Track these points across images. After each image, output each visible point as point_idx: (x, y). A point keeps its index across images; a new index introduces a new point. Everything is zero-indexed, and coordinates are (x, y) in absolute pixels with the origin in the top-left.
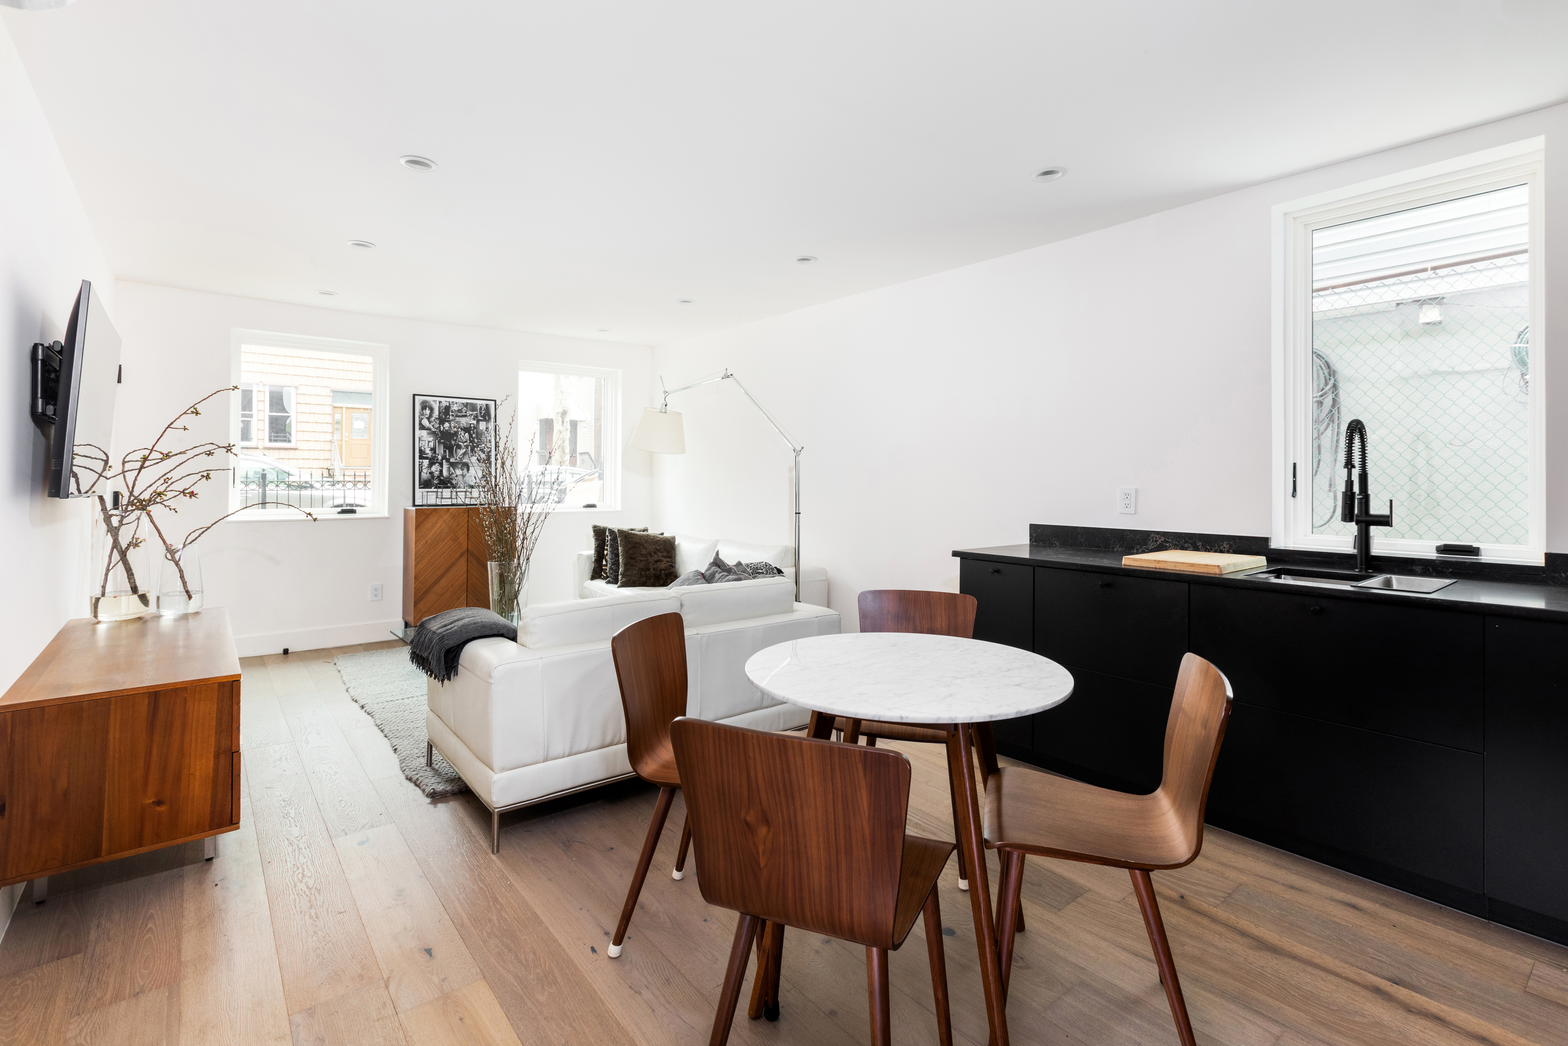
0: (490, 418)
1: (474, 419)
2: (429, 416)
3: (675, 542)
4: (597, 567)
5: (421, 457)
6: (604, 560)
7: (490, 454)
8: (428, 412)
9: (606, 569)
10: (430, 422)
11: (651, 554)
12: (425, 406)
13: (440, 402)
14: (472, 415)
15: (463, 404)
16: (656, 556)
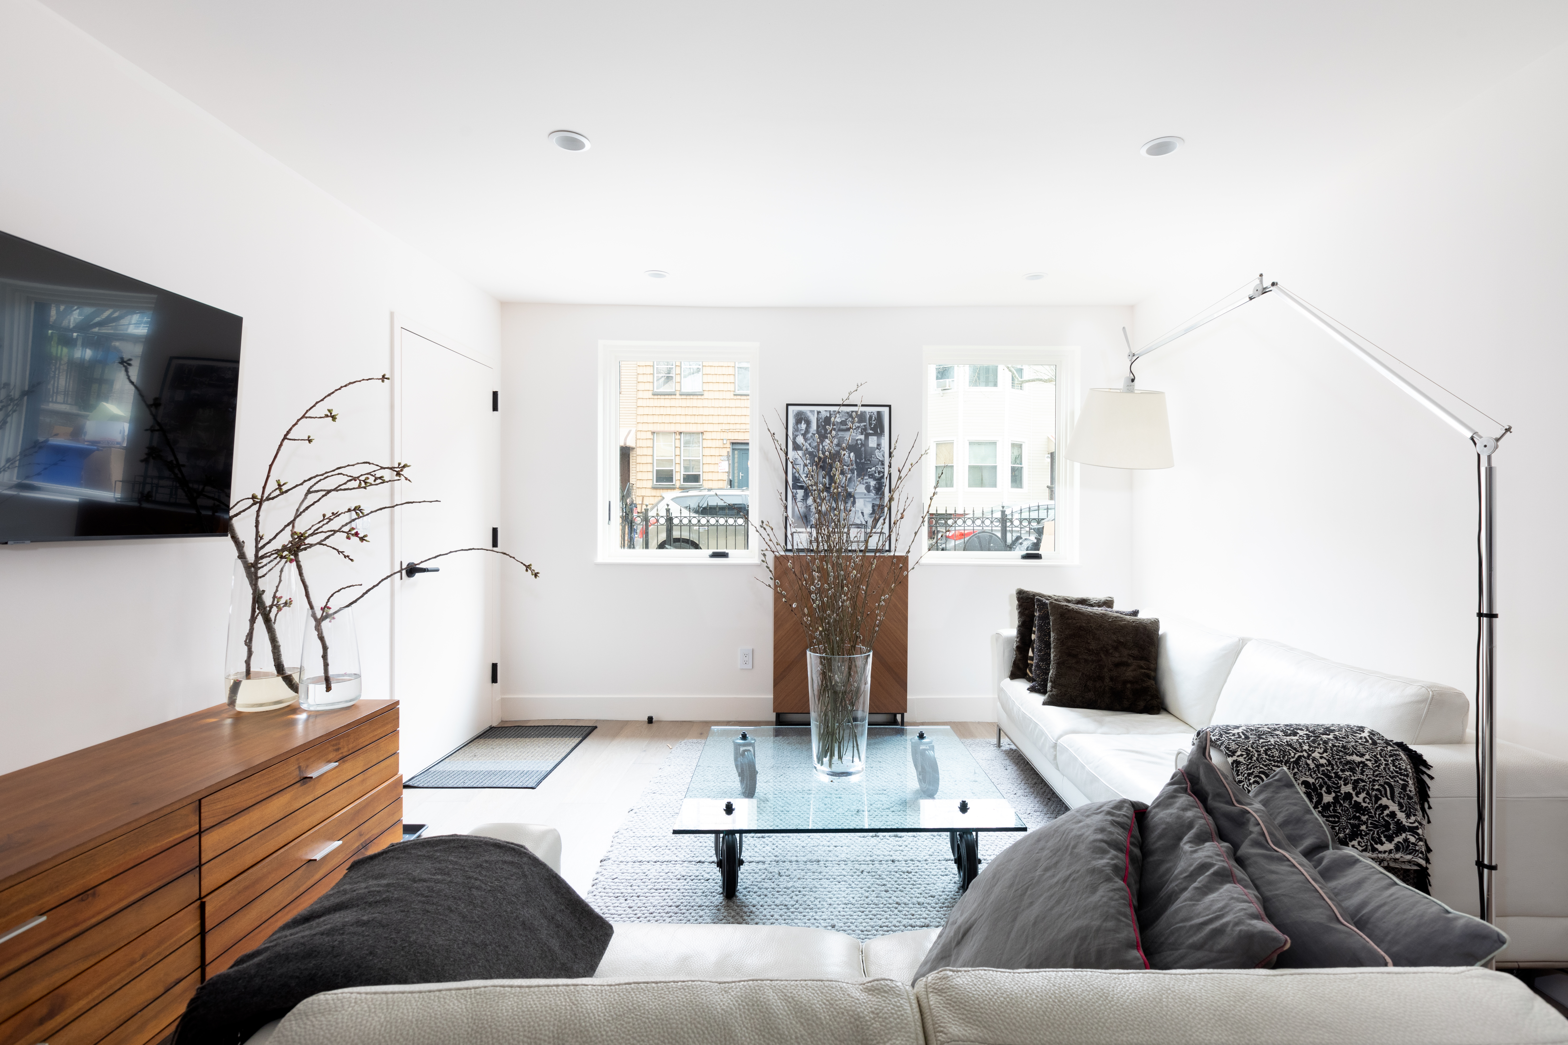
0: (882, 431)
1: (862, 434)
2: (805, 432)
3: (1157, 629)
4: (1020, 660)
5: (795, 487)
6: (1030, 649)
7: (882, 480)
8: (803, 426)
9: (1032, 665)
10: (806, 440)
11: (1107, 651)
12: (800, 418)
13: (819, 412)
14: (858, 427)
15: (848, 413)
16: (1117, 654)
